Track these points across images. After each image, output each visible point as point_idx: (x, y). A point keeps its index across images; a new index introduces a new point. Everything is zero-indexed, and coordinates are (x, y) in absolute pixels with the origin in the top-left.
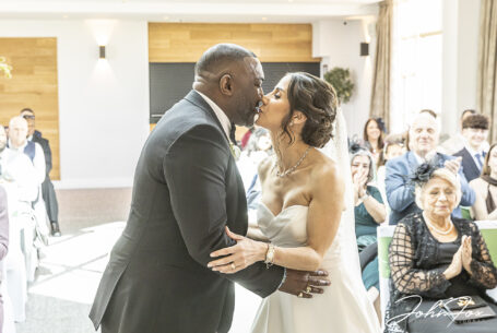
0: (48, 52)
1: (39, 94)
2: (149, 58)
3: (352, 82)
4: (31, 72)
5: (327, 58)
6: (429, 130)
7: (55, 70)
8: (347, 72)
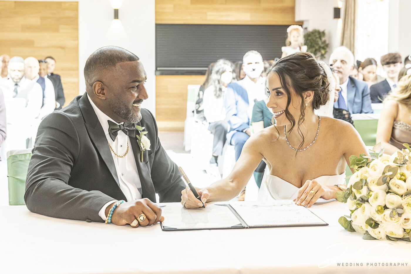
0: (71, 14)
1: (63, 48)
2: (156, 20)
3: (327, 42)
4: (57, 30)
5: (307, 21)
6: (342, 61)
7: (77, 29)
8: (323, 33)
